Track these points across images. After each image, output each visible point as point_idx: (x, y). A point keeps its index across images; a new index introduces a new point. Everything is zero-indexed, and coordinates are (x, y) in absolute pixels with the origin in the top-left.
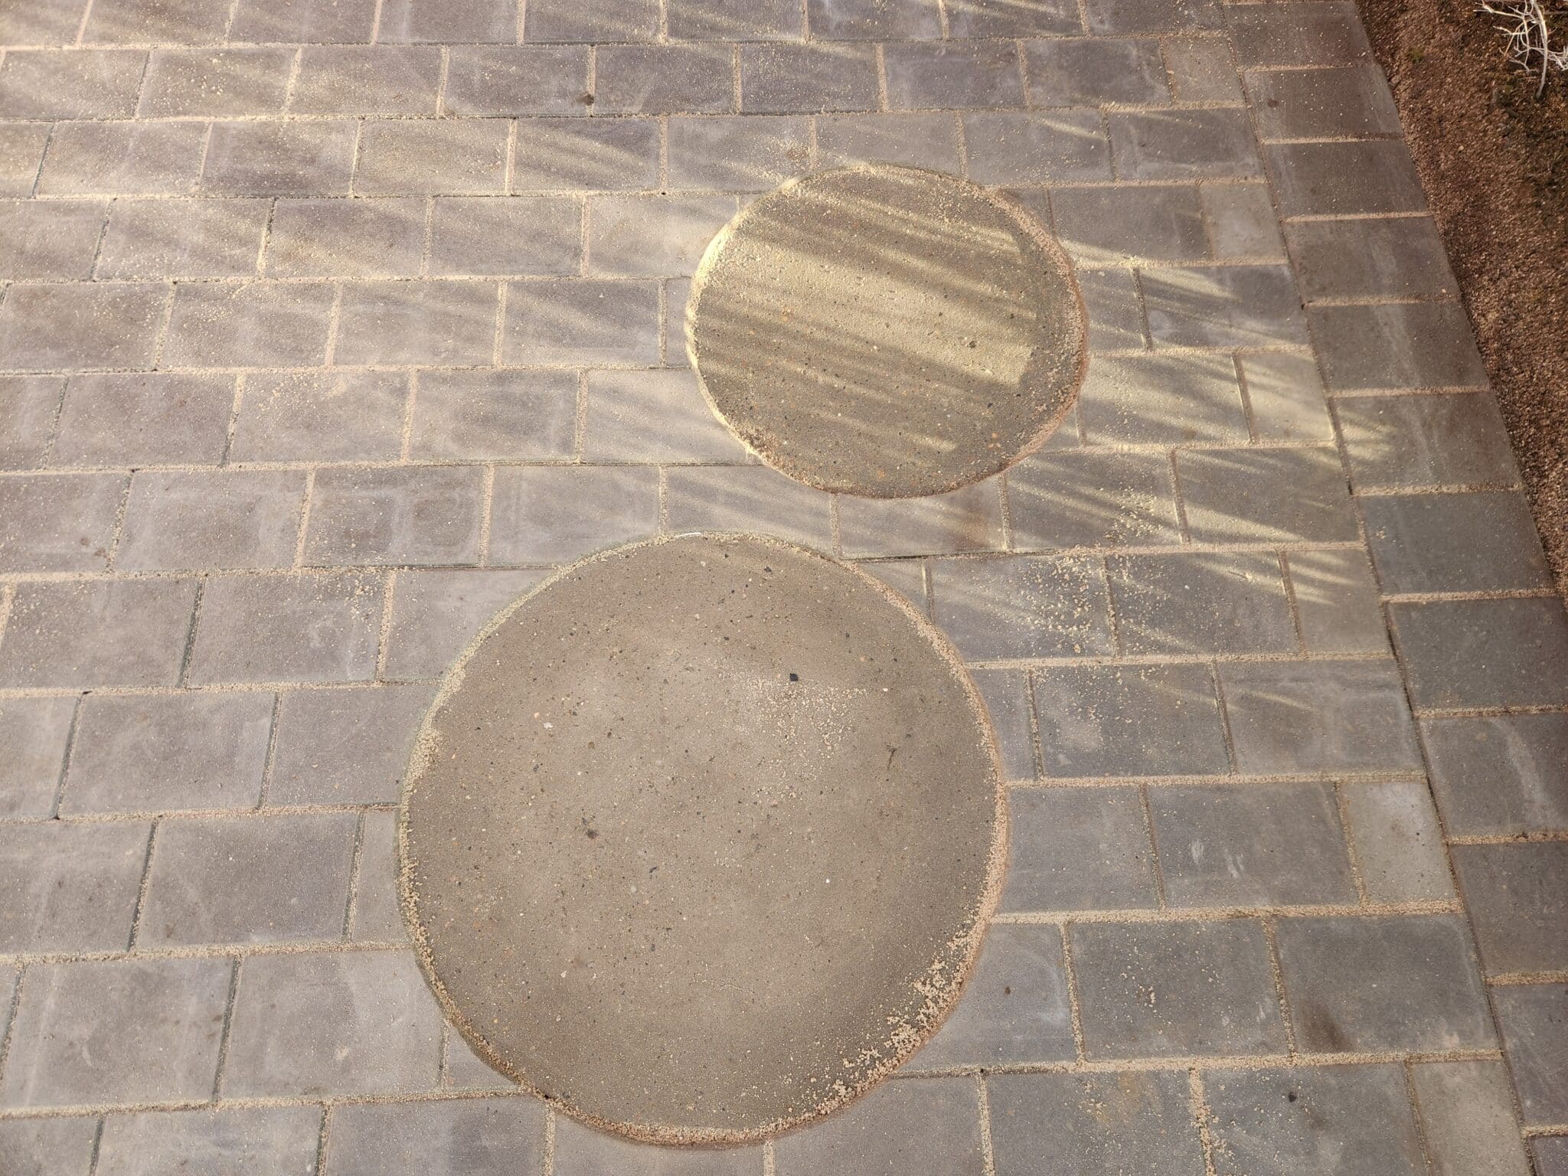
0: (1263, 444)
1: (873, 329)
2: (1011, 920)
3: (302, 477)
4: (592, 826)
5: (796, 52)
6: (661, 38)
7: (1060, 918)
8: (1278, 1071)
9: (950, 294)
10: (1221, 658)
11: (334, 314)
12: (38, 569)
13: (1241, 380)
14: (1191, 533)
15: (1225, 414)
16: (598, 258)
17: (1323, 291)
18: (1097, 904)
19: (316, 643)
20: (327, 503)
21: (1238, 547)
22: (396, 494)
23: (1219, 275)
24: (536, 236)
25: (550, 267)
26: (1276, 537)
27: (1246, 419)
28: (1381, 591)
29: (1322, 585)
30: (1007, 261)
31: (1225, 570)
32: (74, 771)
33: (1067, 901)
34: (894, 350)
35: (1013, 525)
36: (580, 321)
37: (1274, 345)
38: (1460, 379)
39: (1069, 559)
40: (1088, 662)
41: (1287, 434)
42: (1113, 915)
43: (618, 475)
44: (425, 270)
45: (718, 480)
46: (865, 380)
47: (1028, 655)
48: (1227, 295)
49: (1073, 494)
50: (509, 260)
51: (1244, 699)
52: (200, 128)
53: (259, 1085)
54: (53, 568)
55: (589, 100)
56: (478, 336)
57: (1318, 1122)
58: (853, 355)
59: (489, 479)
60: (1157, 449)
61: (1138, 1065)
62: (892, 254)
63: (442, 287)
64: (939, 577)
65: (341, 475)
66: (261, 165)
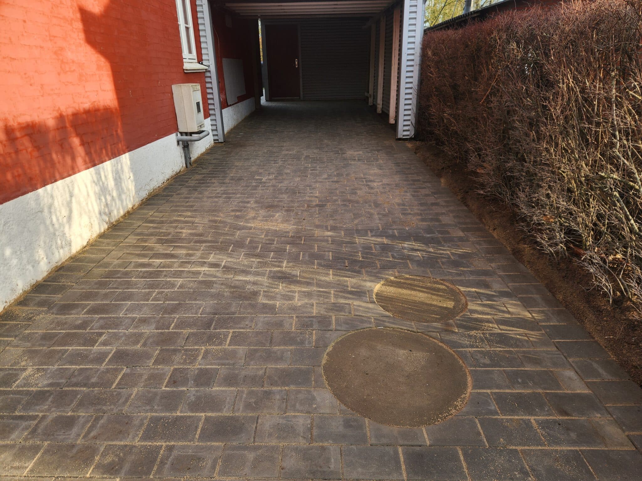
0: (513, 316)
1: (417, 299)
2: (476, 391)
3: (293, 317)
4: (367, 373)
5: (390, 261)
6: (361, 259)
7: (489, 391)
8: (555, 419)
9: (432, 294)
10: (515, 349)
11: (297, 294)
12: (238, 329)
13: (505, 306)
14: (501, 330)
15: (503, 312)
16: (352, 287)
17: (520, 294)
18: (497, 388)
19: (299, 341)
20: (299, 320)
21: (513, 332)
22: (314, 320)
23: (495, 292)
24: (338, 284)
25: (342, 288)
26: (521, 331)
27: (509, 312)
28: (551, 339)
29: (536, 338)
30: (445, 290)
31: (511, 335)
32: (247, 359)
33: (489, 388)
34: (421, 302)
35: (457, 327)
36: (350, 296)
37: (511, 302)
38: (557, 307)
39: (473, 333)
40: (483, 349)
41: (519, 315)
42: (502, 391)
43: (363, 318)
44: (315, 289)
45: (385, 319)
46: (417, 306)
47: (468, 348)
48: (497, 294)
49: (471, 323)
50: (333, 287)
51: (523, 356)
52: (267, 270)
53: (295, 410)
54: (241, 329)
55: (347, 267)
56: (328, 297)
57: (568, 429)
58: (413, 303)
59: (334, 318)
60: (489, 317)
61: (516, 417)
62: (418, 288)
63: (319, 291)
64: (442, 335)
65: (301, 317)
66: (279, 275)
